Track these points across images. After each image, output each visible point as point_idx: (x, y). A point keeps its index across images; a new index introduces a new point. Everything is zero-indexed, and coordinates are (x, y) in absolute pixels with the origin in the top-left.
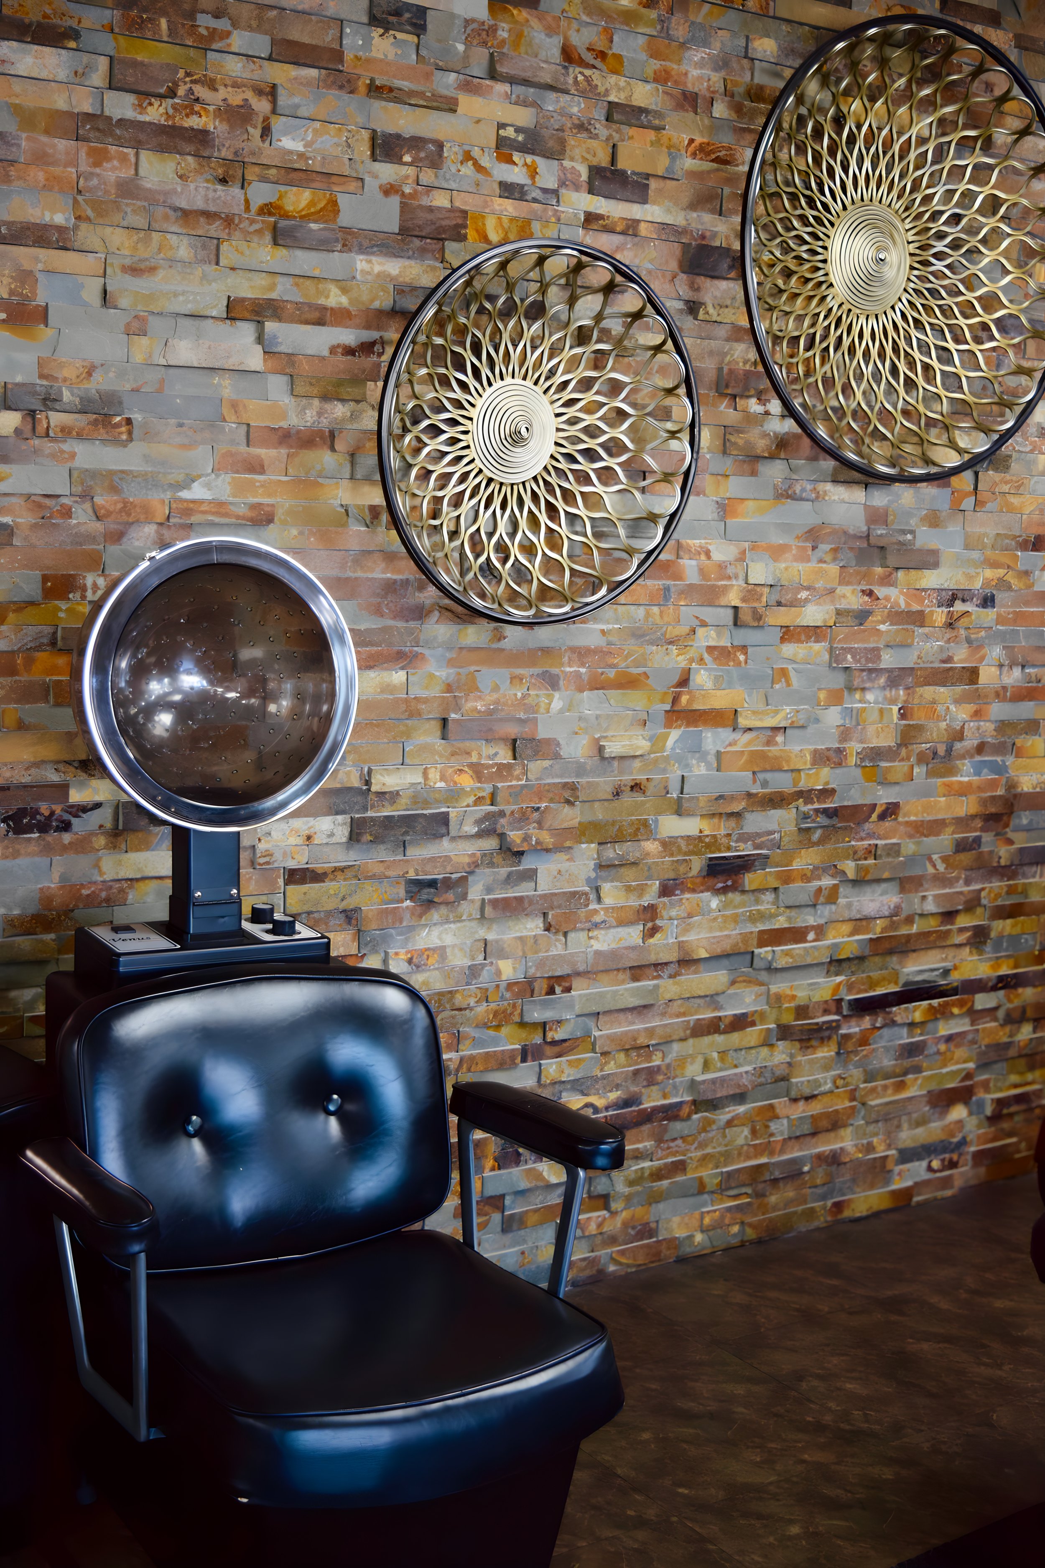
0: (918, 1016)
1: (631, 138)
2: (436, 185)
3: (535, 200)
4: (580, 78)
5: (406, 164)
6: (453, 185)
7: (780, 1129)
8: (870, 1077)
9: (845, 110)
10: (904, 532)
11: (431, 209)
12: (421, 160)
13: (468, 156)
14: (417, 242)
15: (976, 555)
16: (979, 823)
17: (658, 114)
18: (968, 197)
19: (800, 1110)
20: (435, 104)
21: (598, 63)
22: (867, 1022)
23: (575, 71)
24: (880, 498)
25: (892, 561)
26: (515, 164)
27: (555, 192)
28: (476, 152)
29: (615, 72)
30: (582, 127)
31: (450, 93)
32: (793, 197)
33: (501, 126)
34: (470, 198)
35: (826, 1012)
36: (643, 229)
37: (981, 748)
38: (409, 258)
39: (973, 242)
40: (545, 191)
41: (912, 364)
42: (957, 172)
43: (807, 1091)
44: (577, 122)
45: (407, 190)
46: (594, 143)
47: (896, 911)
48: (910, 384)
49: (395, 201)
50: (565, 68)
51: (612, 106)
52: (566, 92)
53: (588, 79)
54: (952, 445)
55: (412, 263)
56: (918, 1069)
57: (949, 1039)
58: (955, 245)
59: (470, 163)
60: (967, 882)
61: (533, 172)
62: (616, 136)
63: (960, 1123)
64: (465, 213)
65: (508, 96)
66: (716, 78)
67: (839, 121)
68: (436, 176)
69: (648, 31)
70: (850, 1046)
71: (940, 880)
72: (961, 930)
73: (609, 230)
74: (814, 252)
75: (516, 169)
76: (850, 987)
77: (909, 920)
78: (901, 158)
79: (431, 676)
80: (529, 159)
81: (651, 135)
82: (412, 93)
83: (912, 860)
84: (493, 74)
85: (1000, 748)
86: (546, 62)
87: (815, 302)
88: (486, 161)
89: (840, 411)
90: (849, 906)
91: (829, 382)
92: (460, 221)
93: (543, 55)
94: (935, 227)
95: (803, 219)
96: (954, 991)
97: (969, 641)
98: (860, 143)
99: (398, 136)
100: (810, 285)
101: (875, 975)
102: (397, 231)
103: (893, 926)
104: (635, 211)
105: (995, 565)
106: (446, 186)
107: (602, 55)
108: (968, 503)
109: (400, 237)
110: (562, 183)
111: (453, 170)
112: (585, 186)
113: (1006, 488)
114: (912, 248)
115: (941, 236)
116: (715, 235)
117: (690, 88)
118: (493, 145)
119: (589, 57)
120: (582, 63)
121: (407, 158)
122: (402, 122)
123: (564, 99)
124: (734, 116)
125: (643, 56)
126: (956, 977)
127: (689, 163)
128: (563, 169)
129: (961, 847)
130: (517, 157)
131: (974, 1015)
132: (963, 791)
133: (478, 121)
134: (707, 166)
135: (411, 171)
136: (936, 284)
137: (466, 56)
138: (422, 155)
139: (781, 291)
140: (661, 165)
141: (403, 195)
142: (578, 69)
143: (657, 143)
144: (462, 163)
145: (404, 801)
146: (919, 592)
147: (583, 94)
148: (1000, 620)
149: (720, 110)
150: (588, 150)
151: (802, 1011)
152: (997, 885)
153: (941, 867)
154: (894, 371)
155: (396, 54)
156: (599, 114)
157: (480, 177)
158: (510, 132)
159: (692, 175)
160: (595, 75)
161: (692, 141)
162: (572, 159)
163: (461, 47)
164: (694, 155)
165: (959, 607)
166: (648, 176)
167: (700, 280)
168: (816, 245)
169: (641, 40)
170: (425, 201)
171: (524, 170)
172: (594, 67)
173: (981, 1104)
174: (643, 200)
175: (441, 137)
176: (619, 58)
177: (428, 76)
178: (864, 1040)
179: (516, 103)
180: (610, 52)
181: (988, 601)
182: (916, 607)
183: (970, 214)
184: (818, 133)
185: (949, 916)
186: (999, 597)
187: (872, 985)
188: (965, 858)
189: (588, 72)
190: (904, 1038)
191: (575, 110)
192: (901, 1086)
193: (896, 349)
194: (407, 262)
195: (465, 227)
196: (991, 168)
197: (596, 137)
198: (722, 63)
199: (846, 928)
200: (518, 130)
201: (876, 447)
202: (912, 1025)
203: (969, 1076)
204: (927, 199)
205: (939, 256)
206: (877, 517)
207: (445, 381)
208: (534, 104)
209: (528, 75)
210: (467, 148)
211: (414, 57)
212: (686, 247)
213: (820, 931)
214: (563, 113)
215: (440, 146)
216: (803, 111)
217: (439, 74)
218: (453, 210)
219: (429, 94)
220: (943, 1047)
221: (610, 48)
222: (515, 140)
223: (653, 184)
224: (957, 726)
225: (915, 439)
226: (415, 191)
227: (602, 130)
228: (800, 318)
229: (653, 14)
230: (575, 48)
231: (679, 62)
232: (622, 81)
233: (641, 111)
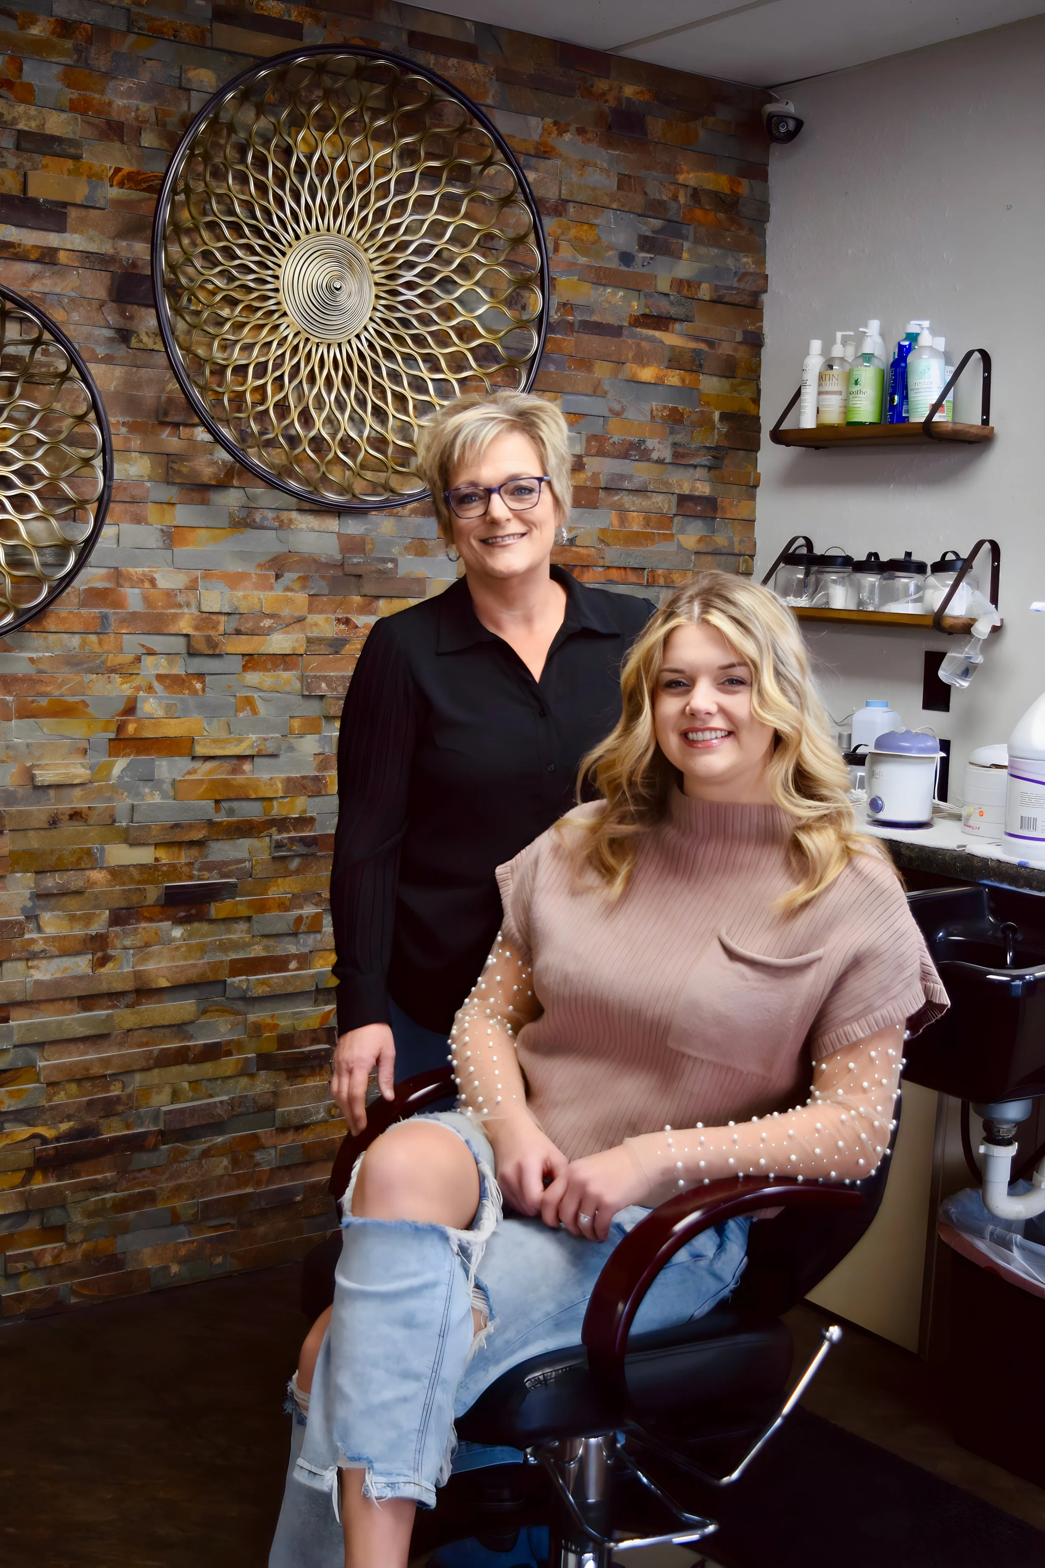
1: (45, 167)
7: (266, 1159)
10: (384, 560)
17: (74, 143)
18: (439, 227)
19: (289, 1139)
21: (3, 92)
24: (354, 527)
25: (371, 589)
29: (24, 101)
32: (236, 227)
35: (315, 1039)
36: (62, 257)
39: (446, 271)
41: (381, 394)
42: (425, 202)
43: (295, 1121)
46: (2, 172)
48: (379, 413)
51: (23, 135)
58: (426, 275)
62: (28, 165)
66: (146, 108)
67: (285, 153)
69: (63, 60)
73: (21, 259)
74: (263, 281)
78: (361, 189)
81: (70, 164)
87: (266, 331)
89: (295, 439)
91: (283, 410)
94: (402, 257)
95: (249, 248)
98: (312, 173)
100: (260, 314)
104: (52, 239)
107: (9, 85)
114: (377, 278)
115: (408, 266)
116: (146, 263)
117: (115, 116)
124: (160, 144)
125: (58, 85)
127: (114, 192)
134: (135, 192)
136: (405, 312)
139: (224, 320)
140: (80, 192)
143: (74, 172)
149: (149, 139)
151: (286, 1040)
154: (361, 399)
156: (7, 142)
159: (119, 204)
160: (2, 104)
161: (118, 170)
164: (121, 185)
166: (65, 205)
167: (133, 309)
168: (266, 274)
169: (56, 70)
174: (61, 228)
176: (29, 88)
180: (18, 82)
183: (439, 244)
184: (261, 163)
193: (363, 377)
197: (3, 165)
198: (153, 92)
204: (393, 229)
205: (409, 286)
206: (353, 545)
212: (116, 275)
213: (302, 958)
221: (20, 77)
223: (73, 214)
227: (11, 159)
228: (249, 347)
229: (69, 44)
231: (102, 92)
232: (33, 111)
233: (53, 139)
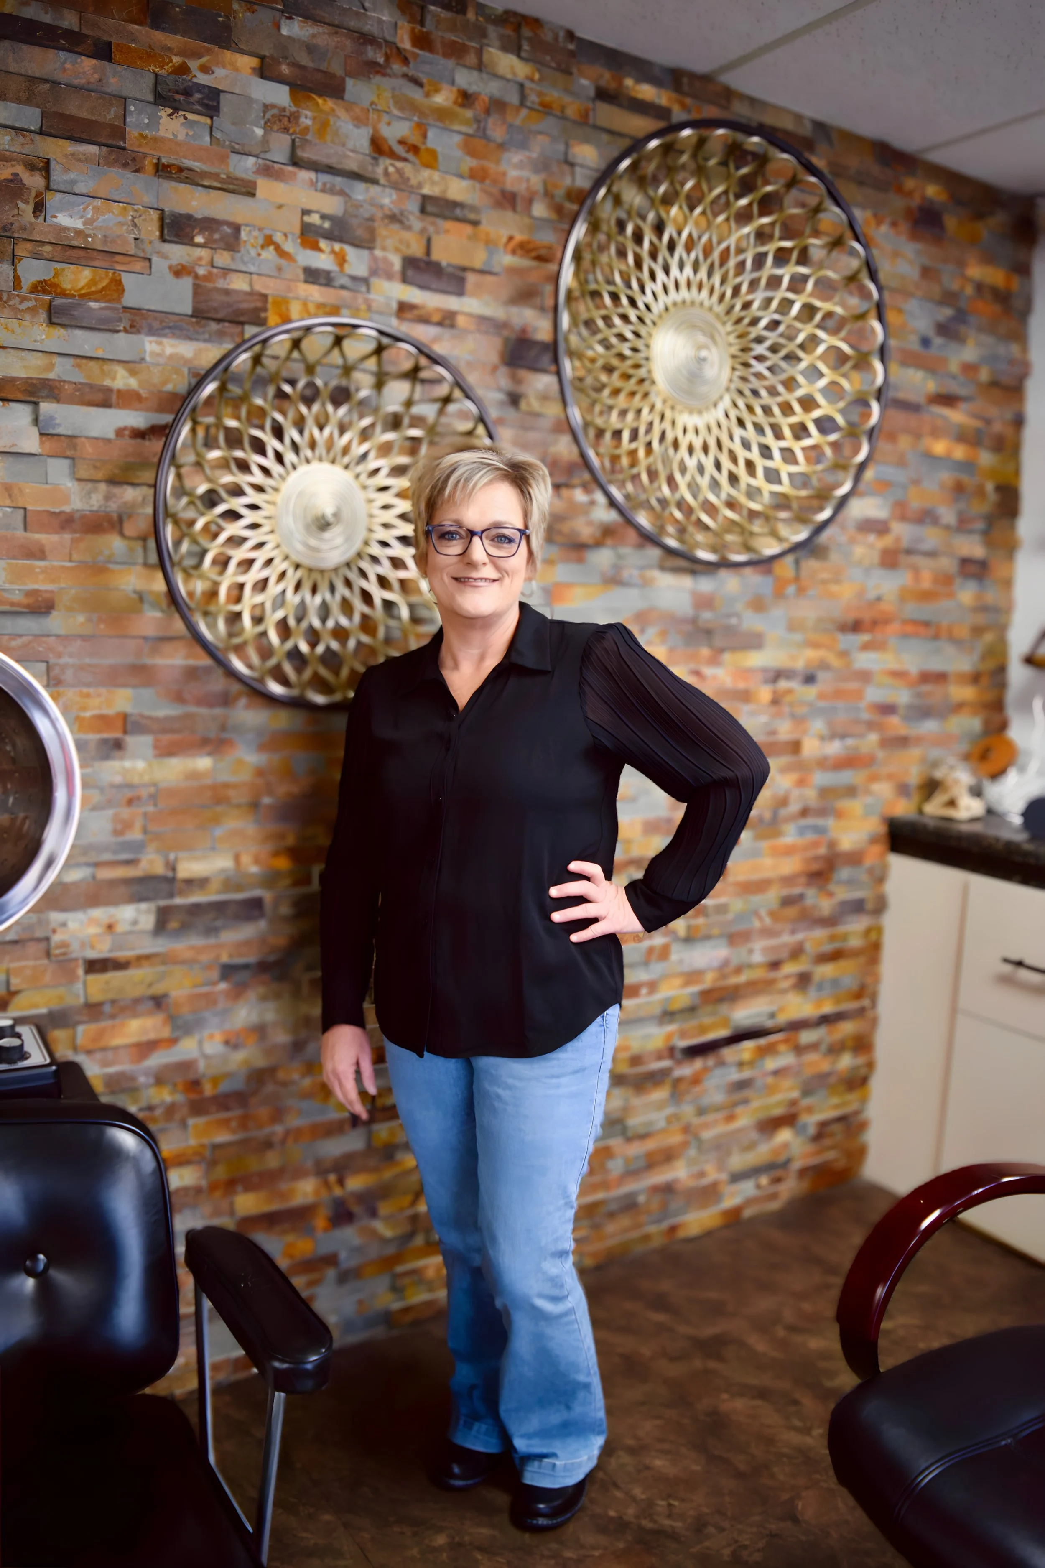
0: (746, 1056)
1: (447, 231)
2: (233, 267)
3: (343, 287)
4: (391, 169)
5: (198, 245)
6: (252, 269)
7: (616, 1166)
8: (701, 1111)
9: (663, 215)
10: (729, 616)
11: (227, 292)
12: (215, 241)
13: (269, 241)
14: (214, 326)
15: (798, 637)
16: (803, 880)
17: (474, 209)
18: (787, 304)
19: (637, 1149)
20: (231, 187)
21: (410, 156)
22: (698, 1064)
23: (385, 162)
24: (705, 585)
25: (718, 642)
26: (320, 250)
27: (365, 281)
28: (278, 237)
29: (428, 166)
30: (394, 218)
31: (250, 176)
32: (615, 297)
33: (305, 212)
34: (271, 283)
35: (659, 1057)
36: (461, 321)
37: (805, 812)
38: (205, 341)
39: (791, 347)
40: (354, 278)
41: (734, 459)
42: (774, 282)
43: (642, 1131)
44: (388, 213)
45: (201, 271)
46: (407, 235)
47: (726, 963)
48: (733, 479)
49: (187, 283)
50: (375, 159)
51: (425, 199)
52: (374, 181)
53: (399, 172)
54: (774, 534)
55: (208, 345)
56: (746, 1101)
57: (776, 1073)
58: (774, 349)
59: (272, 248)
60: (793, 932)
61: (341, 260)
62: (431, 229)
63: (786, 1146)
64: (265, 297)
65: (313, 184)
66: (536, 181)
67: (659, 228)
68: (233, 259)
69: (464, 129)
70: (683, 1086)
71: (767, 933)
72: (787, 977)
73: (424, 320)
74: (635, 350)
75: (323, 256)
76: (683, 1034)
77: (738, 970)
78: (722, 265)
79: (240, 762)
80: (337, 246)
81: (468, 229)
82: (204, 174)
83: (741, 917)
84: (296, 162)
85: (822, 812)
86: (353, 151)
87: (638, 397)
88: (289, 247)
89: (663, 502)
90: (681, 962)
91: (653, 474)
92: (259, 304)
93: (350, 144)
94: (754, 332)
95: (625, 318)
96: (779, 1030)
97: (793, 716)
98: (680, 250)
99: (189, 217)
100: (633, 381)
101: (707, 1020)
102: (190, 312)
103: (723, 976)
104: (451, 303)
105: (815, 645)
106: (244, 269)
107: (415, 149)
108: (791, 590)
109: (194, 320)
110: (374, 272)
111: (253, 252)
112: (398, 276)
113: (824, 576)
114: (734, 350)
115: (759, 340)
116: (536, 329)
117: (509, 186)
118: (297, 230)
119: (400, 150)
120: (393, 155)
121: (199, 239)
122: (194, 203)
123: (374, 190)
124: (553, 216)
125: (459, 153)
126: (782, 1019)
127: (508, 260)
128: (375, 259)
129: (787, 902)
130: (323, 244)
131: (799, 1050)
132: (789, 851)
133: (280, 207)
134: (525, 262)
135: (203, 253)
136: (755, 383)
137: (265, 141)
138: (216, 236)
139: (603, 386)
140: (479, 259)
141: (196, 277)
142: (388, 161)
143: (473, 238)
144: (262, 247)
145: (215, 885)
146: (745, 673)
147: (395, 186)
148: (821, 696)
149: (540, 210)
150: (401, 241)
151: (636, 1060)
152: (820, 933)
153: (768, 921)
154: (718, 466)
155: (187, 135)
156: (412, 206)
157: (283, 262)
158: (315, 219)
159: (512, 271)
160: (407, 168)
161: (511, 238)
162: (384, 249)
163: (259, 132)
164: (514, 252)
165: (783, 684)
166: (464, 269)
167: (523, 373)
168: (640, 344)
169: (457, 139)
170: (221, 284)
171: (332, 257)
172: (405, 160)
173: (805, 1127)
174: (460, 292)
175: (238, 220)
176: (433, 153)
177: (223, 159)
178: (696, 1080)
179: (323, 191)
180: (423, 147)
181: (810, 679)
182: (741, 685)
183: (786, 320)
184: (638, 238)
185: (775, 965)
186: (821, 676)
187: (703, 1030)
188: (792, 912)
189: (399, 164)
190: (735, 1076)
191: (386, 201)
192: (731, 1118)
193: (719, 445)
194: (202, 345)
195: (265, 310)
196: (805, 278)
197: (409, 228)
198: (542, 165)
199: (678, 982)
200: (324, 217)
201: (700, 537)
202: (741, 1065)
203: (793, 1103)
204: (747, 305)
205: (760, 358)
206: (703, 602)
207: (244, 466)
208: (342, 193)
209: (333, 162)
210: (268, 232)
211: (208, 139)
212: (506, 341)
213: (653, 986)
214: (373, 203)
215: (237, 228)
216: (623, 215)
217: (234, 158)
218: (252, 293)
219: (223, 176)
220: (770, 1080)
221: (424, 143)
222: (320, 227)
223: (471, 279)
224: (781, 793)
225: (738, 529)
226: (210, 273)
227: (416, 222)
228: (623, 413)
229: (469, 114)
230: (385, 140)
231: (498, 162)
232: (436, 176)
233: (455, 204)
